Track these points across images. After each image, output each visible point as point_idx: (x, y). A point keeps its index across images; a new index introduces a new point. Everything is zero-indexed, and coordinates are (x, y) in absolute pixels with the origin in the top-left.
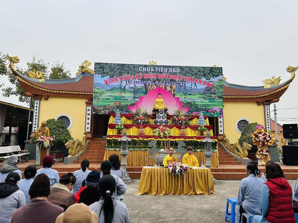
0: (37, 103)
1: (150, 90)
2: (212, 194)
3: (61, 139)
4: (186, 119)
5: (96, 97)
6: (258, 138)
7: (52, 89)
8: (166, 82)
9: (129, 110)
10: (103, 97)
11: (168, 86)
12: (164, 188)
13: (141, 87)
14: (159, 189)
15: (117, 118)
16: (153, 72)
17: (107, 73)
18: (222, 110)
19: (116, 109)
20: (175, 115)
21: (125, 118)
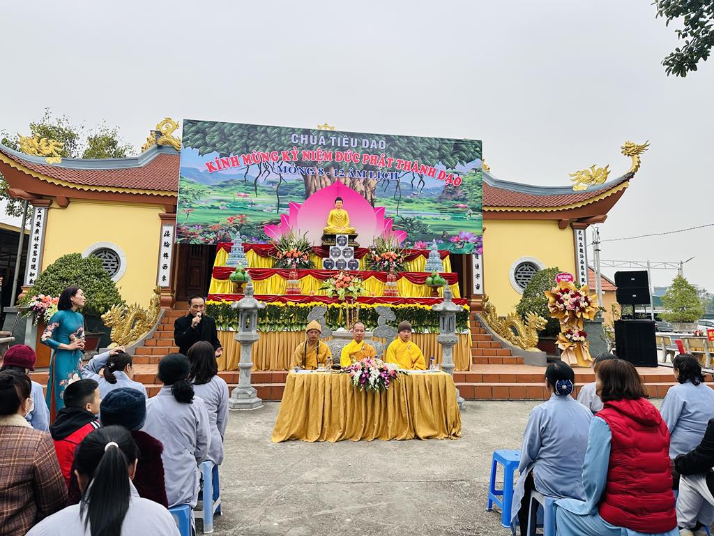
0: (39, 214)
1: (318, 190)
2: (457, 436)
3: (94, 304)
4: (399, 257)
5: (185, 203)
6: (561, 302)
7: (78, 181)
8: (354, 171)
9: (266, 236)
10: (202, 201)
11: (359, 180)
12: (339, 424)
13: (294, 182)
14: (326, 426)
15: (233, 252)
16: (325, 147)
17: (214, 145)
18: (480, 238)
19: (235, 233)
20: (375, 249)
21: (255, 255)
